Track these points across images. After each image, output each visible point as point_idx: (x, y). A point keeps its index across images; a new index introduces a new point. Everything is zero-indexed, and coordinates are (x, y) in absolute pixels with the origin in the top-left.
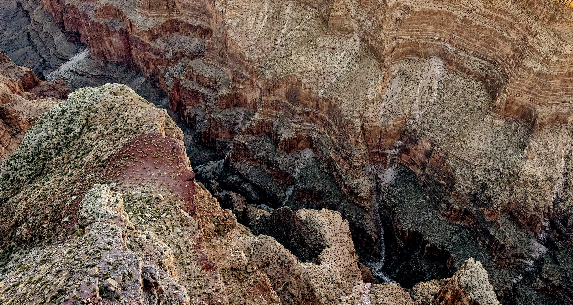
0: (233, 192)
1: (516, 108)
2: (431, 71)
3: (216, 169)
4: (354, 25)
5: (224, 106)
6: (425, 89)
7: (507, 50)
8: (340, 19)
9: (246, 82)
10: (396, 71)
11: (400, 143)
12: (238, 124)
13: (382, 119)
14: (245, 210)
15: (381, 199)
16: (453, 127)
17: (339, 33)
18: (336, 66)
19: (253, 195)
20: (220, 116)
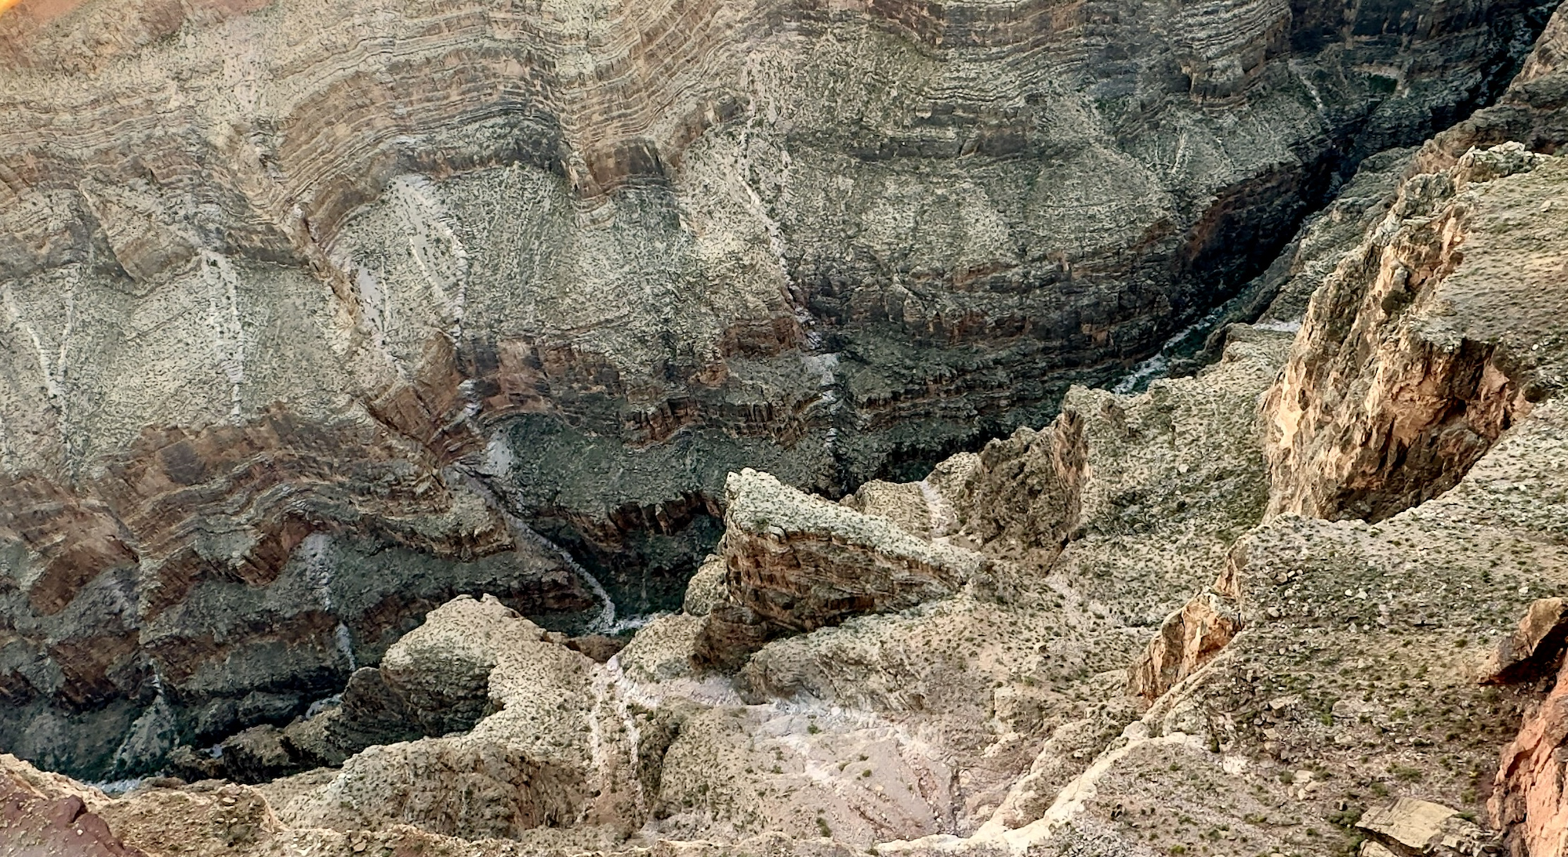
0: (235, 733)
1: (611, 163)
2: (413, 210)
3: (161, 726)
4: (184, 235)
5: (59, 601)
6: (430, 252)
7: (514, 69)
8: (142, 245)
9: (61, 521)
10: (348, 260)
11: (468, 384)
12: (121, 611)
13: (399, 367)
14: (286, 744)
15: (519, 506)
16: (535, 280)
17: (167, 274)
18: (219, 342)
19: (279, 704)
20: (70, 628)
